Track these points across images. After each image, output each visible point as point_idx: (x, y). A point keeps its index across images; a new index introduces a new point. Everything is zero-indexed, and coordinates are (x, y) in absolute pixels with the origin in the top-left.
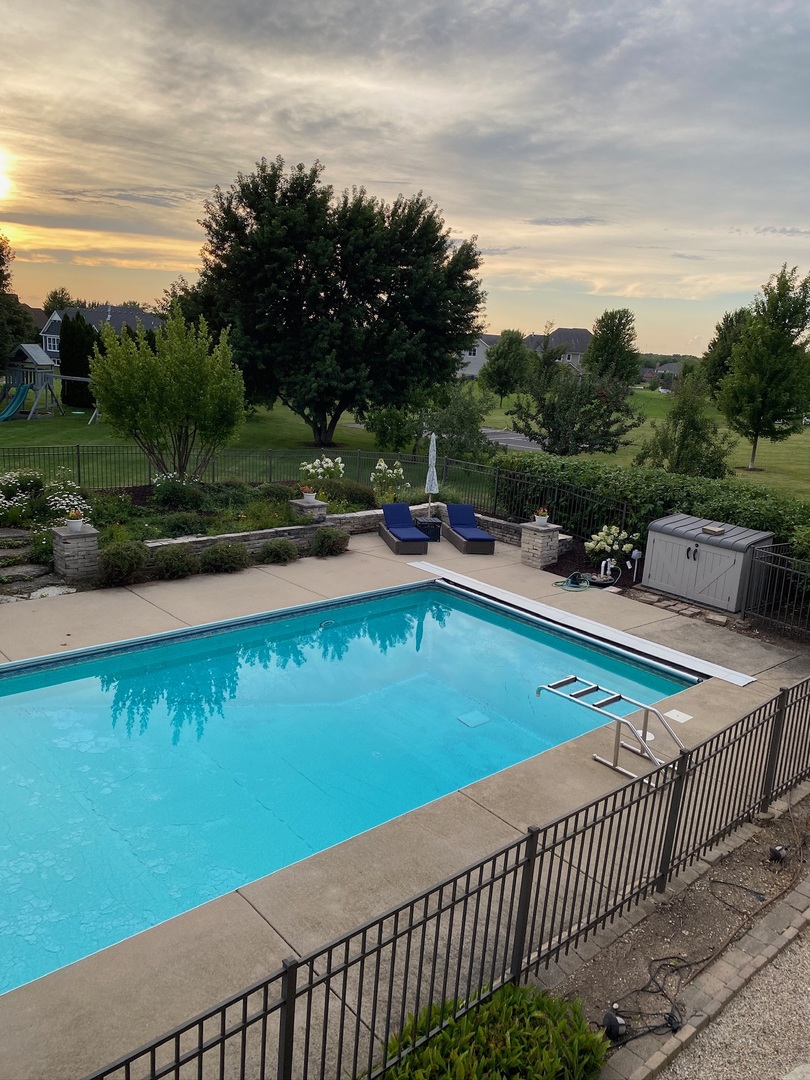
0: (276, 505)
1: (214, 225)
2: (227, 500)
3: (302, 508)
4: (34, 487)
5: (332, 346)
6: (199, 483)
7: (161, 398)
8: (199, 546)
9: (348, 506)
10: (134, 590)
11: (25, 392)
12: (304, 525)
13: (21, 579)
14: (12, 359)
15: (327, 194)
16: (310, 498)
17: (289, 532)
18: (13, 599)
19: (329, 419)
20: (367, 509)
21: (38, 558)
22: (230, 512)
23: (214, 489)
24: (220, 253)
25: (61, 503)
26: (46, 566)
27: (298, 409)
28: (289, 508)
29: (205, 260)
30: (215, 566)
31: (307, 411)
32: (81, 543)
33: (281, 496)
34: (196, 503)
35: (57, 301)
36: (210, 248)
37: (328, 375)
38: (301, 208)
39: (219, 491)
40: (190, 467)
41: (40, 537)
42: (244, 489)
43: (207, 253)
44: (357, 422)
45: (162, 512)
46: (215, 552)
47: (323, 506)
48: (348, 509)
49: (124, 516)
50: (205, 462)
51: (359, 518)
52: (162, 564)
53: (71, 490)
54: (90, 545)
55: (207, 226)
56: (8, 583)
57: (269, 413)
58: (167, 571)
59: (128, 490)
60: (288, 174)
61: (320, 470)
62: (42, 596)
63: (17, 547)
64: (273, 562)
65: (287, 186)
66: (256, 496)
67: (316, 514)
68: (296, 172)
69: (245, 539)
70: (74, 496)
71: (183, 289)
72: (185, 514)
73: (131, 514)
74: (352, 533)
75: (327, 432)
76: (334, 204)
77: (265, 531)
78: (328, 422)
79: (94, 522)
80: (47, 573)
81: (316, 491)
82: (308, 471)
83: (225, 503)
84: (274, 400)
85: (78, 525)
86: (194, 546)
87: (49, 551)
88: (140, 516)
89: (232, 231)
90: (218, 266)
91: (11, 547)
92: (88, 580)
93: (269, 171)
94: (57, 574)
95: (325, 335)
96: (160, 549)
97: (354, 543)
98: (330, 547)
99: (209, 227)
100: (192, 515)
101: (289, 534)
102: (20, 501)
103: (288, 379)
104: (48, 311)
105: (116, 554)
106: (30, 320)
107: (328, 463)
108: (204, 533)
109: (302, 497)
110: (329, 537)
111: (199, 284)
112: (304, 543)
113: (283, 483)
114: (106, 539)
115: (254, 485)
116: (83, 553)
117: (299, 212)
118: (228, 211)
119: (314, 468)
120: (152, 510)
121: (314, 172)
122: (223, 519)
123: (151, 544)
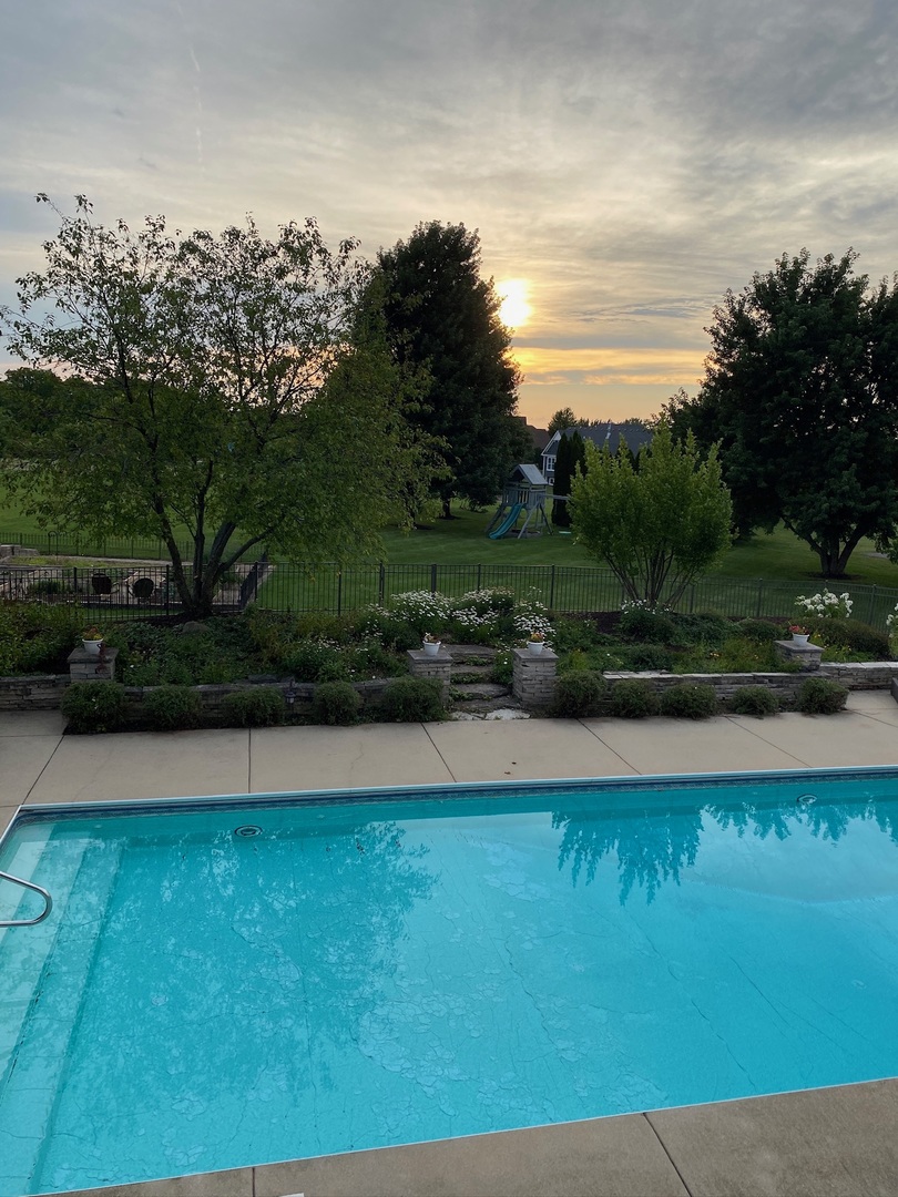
0: (757, 645)
1: (722, 332)
2: (700, 634)
3: (789, 652)
4: (504, 606)
5: (852, 460)
6: (671, 613)
7: (638, 519)
8: (661, 684)
9: (851, 654)
10: (587, 724)
11: (519, 510)
12: (790, 672)
13: (480, 697)
14: (510, 480)
15: (860, 285)
16: (801, 640)
17: (771, 679)
18: (470, 717)
19: (842, 546)
20: (877, 660)
21: (498, 678)
22: (702, 649)
23: (687, 621)
24: (726, 361)
25: (525, 623)
26: (505, 689)
27: (803, 533)
28: (772, 650)
29: (709, 370)
30: (676, 709)
31: (814, 535)
32: (540, 667)
33: (764, 635)
34: (665, 635)
35: (562, 421)
36: (715, 356)
37: (843, 494)
38: (825, 304)
39: (692, 625)
40: (664, 594)
41: (503, 657)
42: (721, 623)
43: (711, 363)
44: (878, 550)
45: (628, 642)
46: (679, 692)
47: (817, 651)
48: (850, 657)
49: (587, 642)
50: (681, 589)
51: (865, 670)
52: (619, 700)
53: (538, 612)
54: (548, 670)
55: (714, 334)
56: (468, 700)
57: (769, 537)
58: (624, 708)
59: (595, 616)
60: (812, 268)
61: (820, 607)
62: (497, 718)
63: (482, 665)
64: (746, 713)
65: (811, 281)
66: (734, 633)
67: (806, 661)
68: (823, 265)
69: (716, 681)
70: (540, 618)
71: (682, 403)
72: (650, 646)
73: (594, 642)
74: (853, 688)
75: (838, 561)
76: (868, 295)
77: (741, 675)
78: (841, 550)
79: (556, 647)
80: (505, 695)
81: (810, 632)
82: (805, 606)
83: (697, 637)
84: (775, 523)
85: (539, 647)
86: (656, 683)
87: (509, 672)
88: (603, 644)
89: (741, 336)
90: (723, 375)
91: (476, 664)
92: (543, 707)
93: (790, 267)
94: (514, 696)
95: (843, 447)
96: (618, 683)
97: (854, 701)
98: (822, 703)
99: (715, 333)
100: (658, 648)
101: (771, 681)
102: (490, 619)
103: (793, 499)
104: (552, 431)
105: (572, 683)
106: (531, 441)
107: (832, 599)
108: (670, 670)
109: (791, 638)
110: (821, 691)
111: (700, 396)
112: (787, 693)
113: (771, 619)
114: (565, 665)
115: (734, 619)
116: (541, 678)
117: (824, 309)
118: (738, 315)
119: (813, 603)
120: (616, 639)
121: (846, 262)
122: (694, 655)
123: (609, 676)
